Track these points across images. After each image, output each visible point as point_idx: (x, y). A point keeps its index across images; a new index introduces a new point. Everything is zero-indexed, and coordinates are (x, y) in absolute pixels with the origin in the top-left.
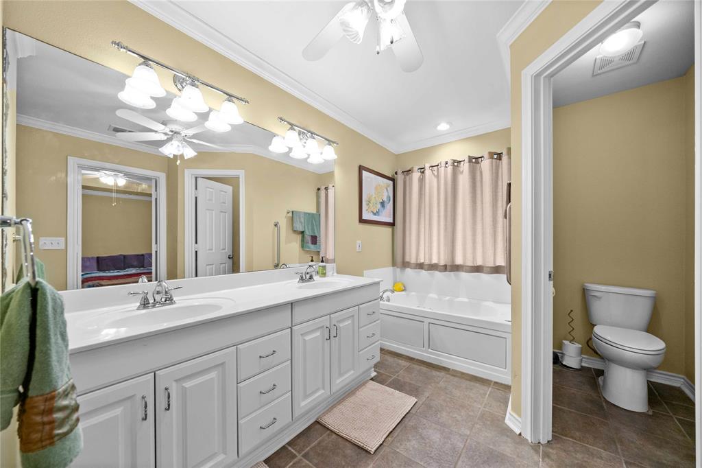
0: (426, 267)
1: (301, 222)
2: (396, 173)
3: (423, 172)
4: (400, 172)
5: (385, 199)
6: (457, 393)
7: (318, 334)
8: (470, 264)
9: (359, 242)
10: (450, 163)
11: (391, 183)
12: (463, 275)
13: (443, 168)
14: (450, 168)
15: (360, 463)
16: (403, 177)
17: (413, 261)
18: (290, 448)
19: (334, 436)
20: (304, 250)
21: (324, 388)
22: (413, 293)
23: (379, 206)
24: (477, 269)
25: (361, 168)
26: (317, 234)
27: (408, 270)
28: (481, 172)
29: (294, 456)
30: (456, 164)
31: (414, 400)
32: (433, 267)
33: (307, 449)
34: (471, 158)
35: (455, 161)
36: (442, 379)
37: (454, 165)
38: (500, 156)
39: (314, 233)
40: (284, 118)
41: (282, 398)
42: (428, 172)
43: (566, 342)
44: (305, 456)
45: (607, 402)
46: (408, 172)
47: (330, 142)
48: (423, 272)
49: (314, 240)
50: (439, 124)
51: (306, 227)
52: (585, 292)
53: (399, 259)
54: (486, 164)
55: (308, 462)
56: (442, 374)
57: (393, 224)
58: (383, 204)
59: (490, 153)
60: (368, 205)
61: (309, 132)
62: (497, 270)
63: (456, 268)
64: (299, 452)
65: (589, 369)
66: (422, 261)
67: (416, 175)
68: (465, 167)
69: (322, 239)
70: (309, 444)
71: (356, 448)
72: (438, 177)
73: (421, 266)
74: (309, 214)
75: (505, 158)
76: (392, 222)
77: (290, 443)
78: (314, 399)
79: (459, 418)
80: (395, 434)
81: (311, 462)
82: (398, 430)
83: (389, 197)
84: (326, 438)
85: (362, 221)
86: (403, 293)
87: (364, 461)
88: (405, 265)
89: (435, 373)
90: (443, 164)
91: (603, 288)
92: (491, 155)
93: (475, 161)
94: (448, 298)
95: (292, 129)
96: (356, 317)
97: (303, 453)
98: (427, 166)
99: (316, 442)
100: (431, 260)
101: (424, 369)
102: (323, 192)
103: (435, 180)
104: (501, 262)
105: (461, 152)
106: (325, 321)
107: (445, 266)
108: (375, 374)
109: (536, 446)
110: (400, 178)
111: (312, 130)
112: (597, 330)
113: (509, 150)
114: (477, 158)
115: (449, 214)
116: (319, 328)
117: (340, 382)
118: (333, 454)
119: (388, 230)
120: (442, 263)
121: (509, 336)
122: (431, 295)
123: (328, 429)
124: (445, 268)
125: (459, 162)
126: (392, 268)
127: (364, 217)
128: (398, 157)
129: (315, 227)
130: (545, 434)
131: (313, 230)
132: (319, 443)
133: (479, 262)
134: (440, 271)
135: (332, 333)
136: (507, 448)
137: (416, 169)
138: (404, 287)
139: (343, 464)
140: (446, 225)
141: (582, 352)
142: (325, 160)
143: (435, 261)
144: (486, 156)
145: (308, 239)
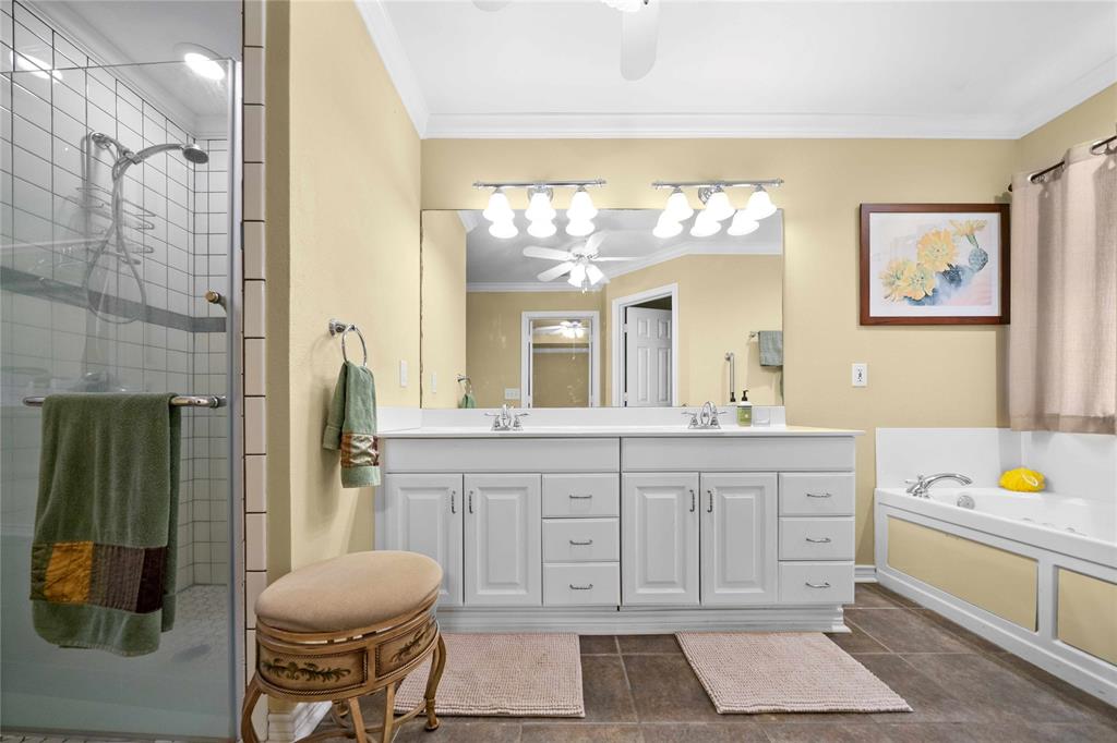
4: (1023, 181)
5: (965, 261)
11: (993, 217)
15: (687, 709)
16: (1036, 188)
18: (617, 641)
19: (684, 661)
23: (936, 281)
25: (865, 211)
29: (615, 651)
33: (634, 654)
44: (625, 658)
46: (1054, 170)
53: (1022, 408)
55: (623, 664)
57: (1000, 321)
58: (952, 275)
64: (623, 651)
70: (642, 651)
71: (701, 691)
76: (996, 314)
77: (620, 637)
81: (626, 667)
83: (982, 255)
84: (669, 658)
85: (870, 322)
87: (697, 711)
97: (627, 654)
99: (653, 654)
108: (845, 629)
110: (1025, 196)
118: (661, 677)
123: (682, 651)
127: (876, 311)
132: (655, 657)
137: (1082, 152)
138: (1044, 482)
139: (665, 694)
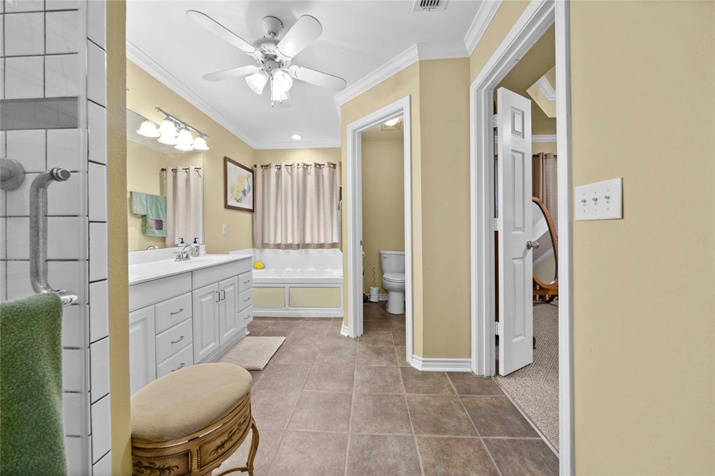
0: (283, 246)
1: (142, 204)
2: (255, 166)
3: (279, 169)
4: (259, 166)
5: (246, 188)
6: (311, 328)
7: (210, 297)
8: (316, 242)
9: (224, 226)
10: (301, 165)
11: (251, 174)
12: (312, 251)
13: (296, 168)
14: (301, 169)
16: (262, 170)
17: (272, 242)
20: (145, 236)
21: (215, 341)
22: (273, 270)
23: (241, 194)
24: (321, 246)
25: (226, 160)
26: (162, 219)
27: (267, 251)
28: (323, 176)
30: (306, 166)
31: (284, 338)
32: (288, 247)
34: (316, 164)
35: (304, 164)
36: (301, 324)
37: (304, 168)
38: (335, 165)
39: (160, 217)
40: (161, 108)
41: (187, 348)
42: (283, 169)
43: (372, 288)
45: (389, 313)
46: (266, 167)
47: (202, 135)
48: (280, 251)
49: (160, 225)
50: (293, 135)
51: (149, 209)
52: (380, 255)
53: (259, 241)
54: (326, 170)
56: (300, 321)
57: (252, 211)
58: (244, 192)
59: (328, 163)
60: (232, 192)
61: (184, 123)
62: (333, 246)
63: (306, 246)
65: (382, 301)
66: (279, 242)
67: (274, 171)
68: (312, 170)
69: (168, 224)
72: (291, 174)
73: (278, 246)
74: (152, 196)
75: (338, 167)
76: (252, 208)
78: (209, 350)
79: (314, 339)
80: (275, 357)
82: (277, 354)
83: (249, 187)
85: (227, 207)
86: (263, 270)
88: (265, 246)
89: (294, 322)
90: (296, 165)
91: (388, 252)
92: (330, 164)
93: (319, 166)
94: (299, 270)
95: (168, 119)
96: (236, 284)
98: (283, 165)
100: (286, 240)
101: (287, 322)
102: (170, 174)
103: (290, 177)
104: (336, 240)
105: (309, 158)
106: (214, 287)
107: (298, 245)
108: (249, 332)
109: (356, 339)
110: (259, 171)
111: (186, 122)
112: (385, 276)
113: (340, 163)
114: (319, 165)
115: (301, 204)
116: (209, 293)
117: (226, 336)
119: (249, 215)
120: (296, 243)
121: (341, 286)
122: (287, 269)
124: (298, 246)
125: (308, 166)
126: (252, 249)
127: (230, 203)
128: (256, 153)
129: (160, 211)
130: (360, 331)
131: (158, 215)
133: (322, 241)
134: (295, 249)
135: (221, 297)
136: (342, 343)
137: (273, 165)
138: (264, 265)
140: (298, 213)
141: (379, 292)
142: (194, 149)
143: (290, 241)
144: (326, 165)
145: (152, 223)
